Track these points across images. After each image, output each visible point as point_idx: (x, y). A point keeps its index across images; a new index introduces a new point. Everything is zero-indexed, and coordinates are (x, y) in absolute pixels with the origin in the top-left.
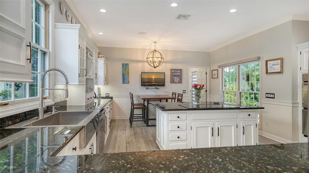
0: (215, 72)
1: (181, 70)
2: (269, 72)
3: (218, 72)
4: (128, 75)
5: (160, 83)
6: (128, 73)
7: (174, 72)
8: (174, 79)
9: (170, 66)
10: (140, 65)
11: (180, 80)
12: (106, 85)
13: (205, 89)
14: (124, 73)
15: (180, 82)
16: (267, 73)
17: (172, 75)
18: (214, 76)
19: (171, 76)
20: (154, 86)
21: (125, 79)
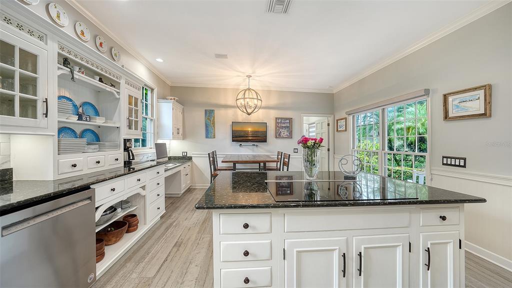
0: (342, 123)
1: (290, 120)
2: (451, 115)
3: (346, 122)
4: (214, 126)
5: (260, 137)
6: (214, 123)
8: (281, 132)
9: (274, 114)
10: (230, 112)
11: (290, 133)
12: (183, 139)
13: (327, 148)
14: (207, 123)
15: (290, 136)
16: (446, 117)
17: (278, 127)
18: (340, 128)
19: (276, 128)
20: (252, 142)
21: (209, 131)
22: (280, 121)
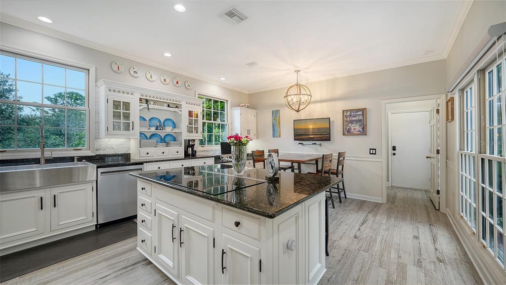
1: (363, 111)
3: (453, 105)
4: (279, 126)
6: (279, 123)
7: (350, 115)
8: (350, 128)
9: (341, 106)
11: (363, 129)
12: (257, 139)
14: (274, 123)
15: (364, 132)
17: (346, 121)
19: (343, 124)
20: (313, 140)
21: (276, 131)
22: (349, 114)
